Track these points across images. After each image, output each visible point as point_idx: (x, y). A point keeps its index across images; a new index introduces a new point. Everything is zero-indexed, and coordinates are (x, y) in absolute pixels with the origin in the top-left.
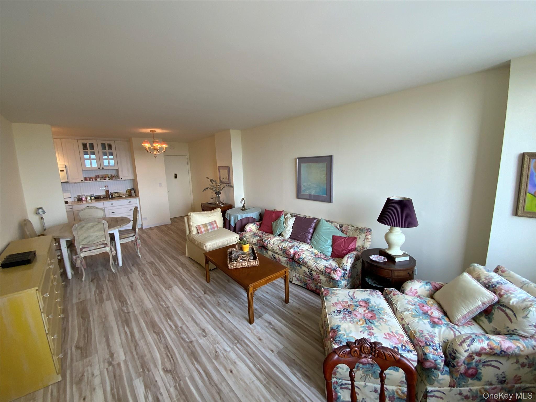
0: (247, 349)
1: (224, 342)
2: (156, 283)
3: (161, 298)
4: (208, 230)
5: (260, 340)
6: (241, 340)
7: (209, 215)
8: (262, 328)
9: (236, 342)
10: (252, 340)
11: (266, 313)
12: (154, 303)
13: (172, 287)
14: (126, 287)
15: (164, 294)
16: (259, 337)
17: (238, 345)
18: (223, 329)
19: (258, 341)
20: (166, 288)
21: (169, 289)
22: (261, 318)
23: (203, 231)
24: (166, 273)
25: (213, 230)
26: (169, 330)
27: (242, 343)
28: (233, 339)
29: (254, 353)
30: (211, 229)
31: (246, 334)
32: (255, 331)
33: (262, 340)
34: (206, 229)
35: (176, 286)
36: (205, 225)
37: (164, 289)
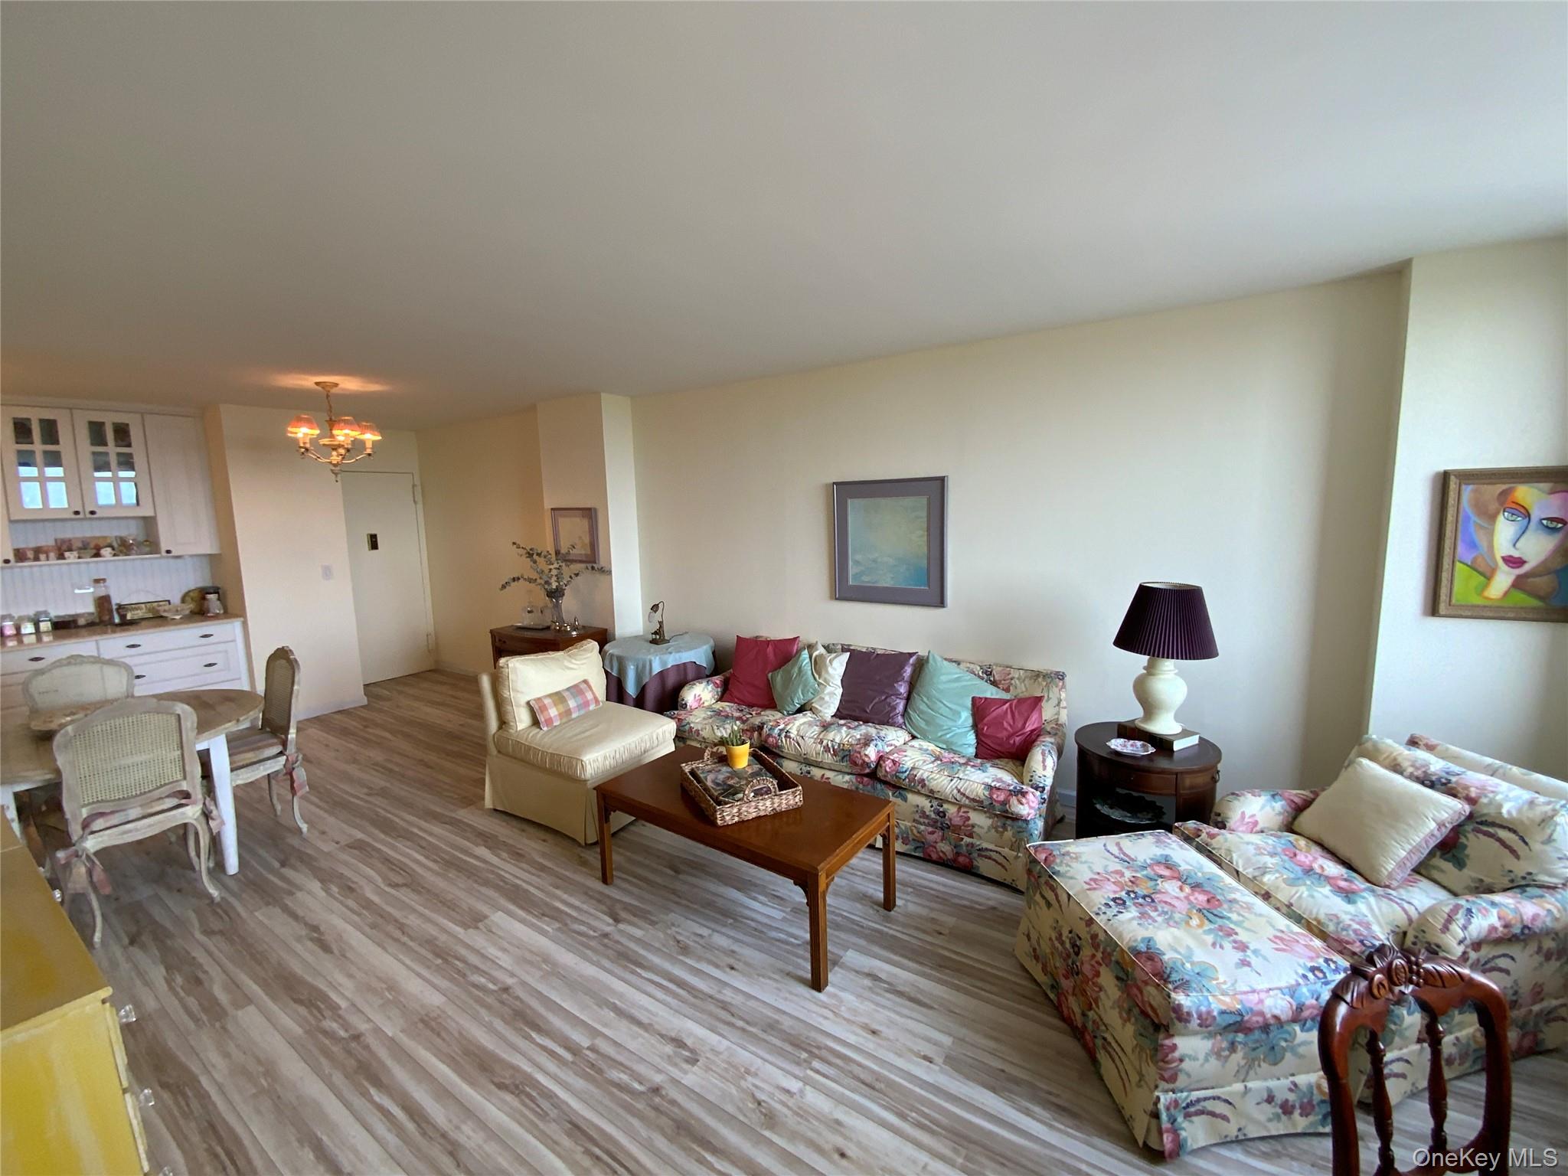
0: (851, 1072)
1: (768, 1065)
2: (414, 911)
3: (464, 961)
4: (568, 712)
5: (874, 1032)
6: (819, 1048)
7: (566, 663)
8: (859, 996)
9: (804, 1055)
10: (852, 1039)
11: (846, 949)
12: (444, 984)
13: (486, 917)
14: (298, 947)
15: (468, 946)
16: (866, 1024)
17: (816, 1064)
18: (740, 1023)
19: (870, 1037)
20: (465, 926)
21: (477, 928)
22: (841, 967)
23: (555, 716)
24: (438, 874)
25: (583, 712)
26: (551, 1066)
27: (824, 1053)
28: (789, 1048)
29: (879, 1077)
30: (579, 707)
31: (821, 1024)
32: (843, 1008)
33: (881, 1032)
34: (562, 708)
35: (500, 913)
36: (558, 697)
37: (458, 930)
